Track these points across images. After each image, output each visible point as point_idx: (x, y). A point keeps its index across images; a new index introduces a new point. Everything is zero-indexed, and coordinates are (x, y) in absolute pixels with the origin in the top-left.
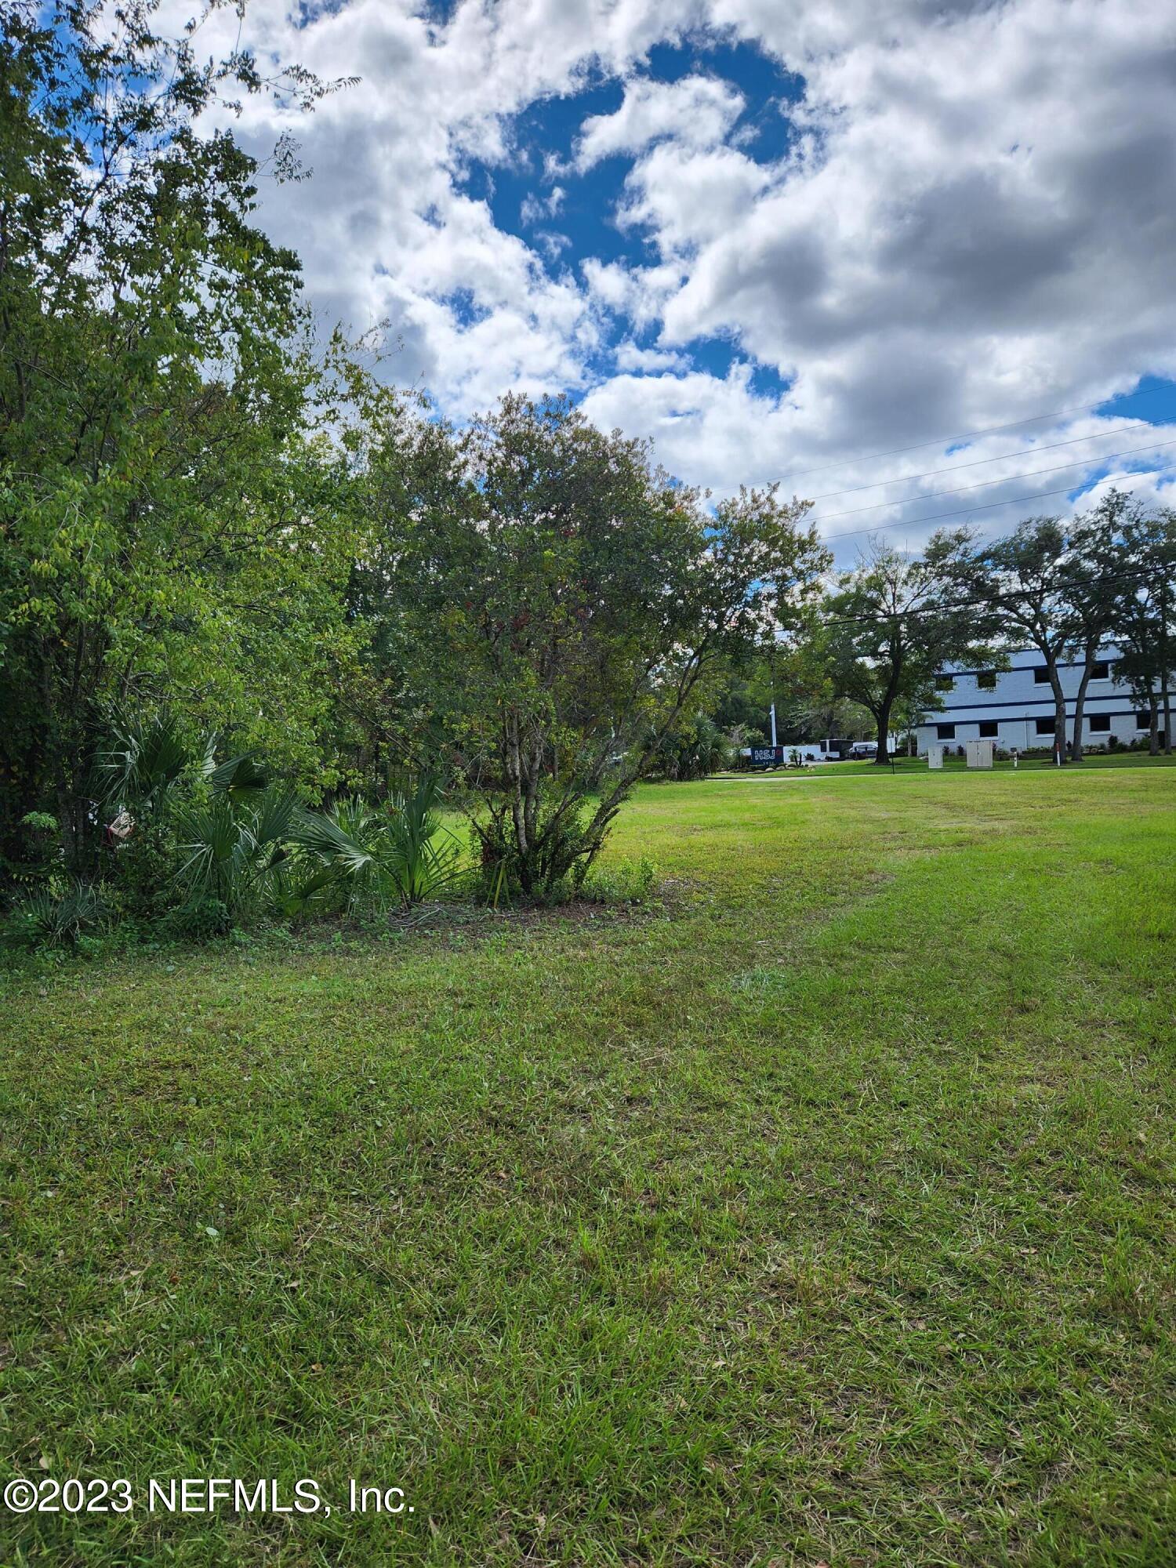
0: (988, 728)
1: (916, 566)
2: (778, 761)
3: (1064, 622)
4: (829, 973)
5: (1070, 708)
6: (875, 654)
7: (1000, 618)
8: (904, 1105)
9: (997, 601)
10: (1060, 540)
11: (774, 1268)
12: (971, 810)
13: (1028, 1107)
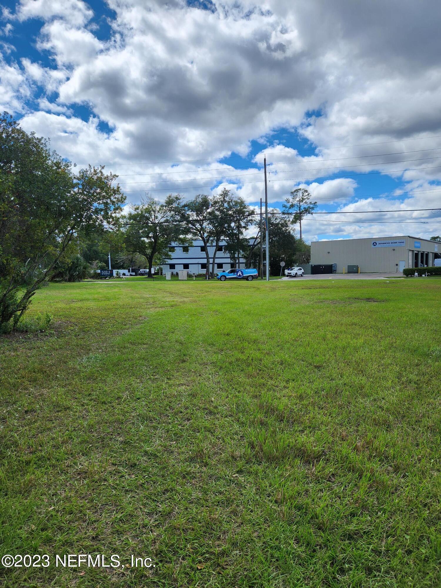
0: (186, 266)
1: (162, 206)
2: (111, 275)
3: (210, 231)
4: (118, 354)
5: (211, 261)
6: (148, 237)
7: (190, 228)
8: (139, 399)
9: (189, 222)
10: (209, 203)
11: (80, 467)
12: (177, 294)
13: (180, 394)
